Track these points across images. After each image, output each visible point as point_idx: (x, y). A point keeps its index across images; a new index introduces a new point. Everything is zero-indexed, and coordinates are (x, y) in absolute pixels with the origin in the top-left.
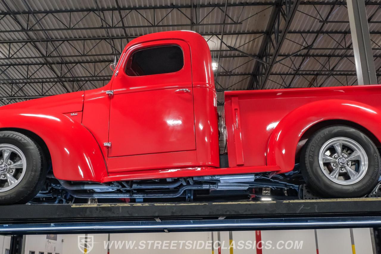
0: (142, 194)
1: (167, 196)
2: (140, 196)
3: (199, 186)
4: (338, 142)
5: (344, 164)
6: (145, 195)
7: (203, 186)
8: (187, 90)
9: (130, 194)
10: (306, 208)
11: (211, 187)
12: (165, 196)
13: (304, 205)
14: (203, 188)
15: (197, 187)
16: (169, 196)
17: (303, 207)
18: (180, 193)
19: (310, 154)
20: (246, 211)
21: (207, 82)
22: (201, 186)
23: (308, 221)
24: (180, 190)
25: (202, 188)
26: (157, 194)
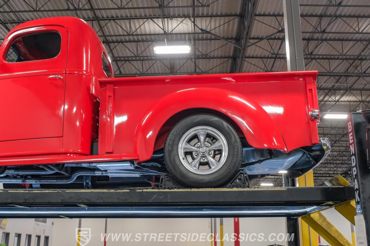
0: (35, 180)
1: (60, 182)
2: (32, 182)
3: (92, 172)
4: (201, 131)
5: (205, 153)
6: (38, 181)
7: (96, 172)
8: (60, 76)
9: (23, 180)
10: (159, 197)
11: (103, 174)
12: (57, 182)
13: (157, 195)
14: (96, 174)
15: (90, 173)
16: (61, 182)
17: (156, 196)
18: (73, 179)
19: (170, 143)
20: (99, 199)
21: (84, 69)
22: (93, 172)
23: (204, 210)
24: (73, 176)
25: (94, 174)
26: (50, 180)
